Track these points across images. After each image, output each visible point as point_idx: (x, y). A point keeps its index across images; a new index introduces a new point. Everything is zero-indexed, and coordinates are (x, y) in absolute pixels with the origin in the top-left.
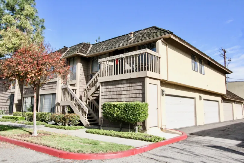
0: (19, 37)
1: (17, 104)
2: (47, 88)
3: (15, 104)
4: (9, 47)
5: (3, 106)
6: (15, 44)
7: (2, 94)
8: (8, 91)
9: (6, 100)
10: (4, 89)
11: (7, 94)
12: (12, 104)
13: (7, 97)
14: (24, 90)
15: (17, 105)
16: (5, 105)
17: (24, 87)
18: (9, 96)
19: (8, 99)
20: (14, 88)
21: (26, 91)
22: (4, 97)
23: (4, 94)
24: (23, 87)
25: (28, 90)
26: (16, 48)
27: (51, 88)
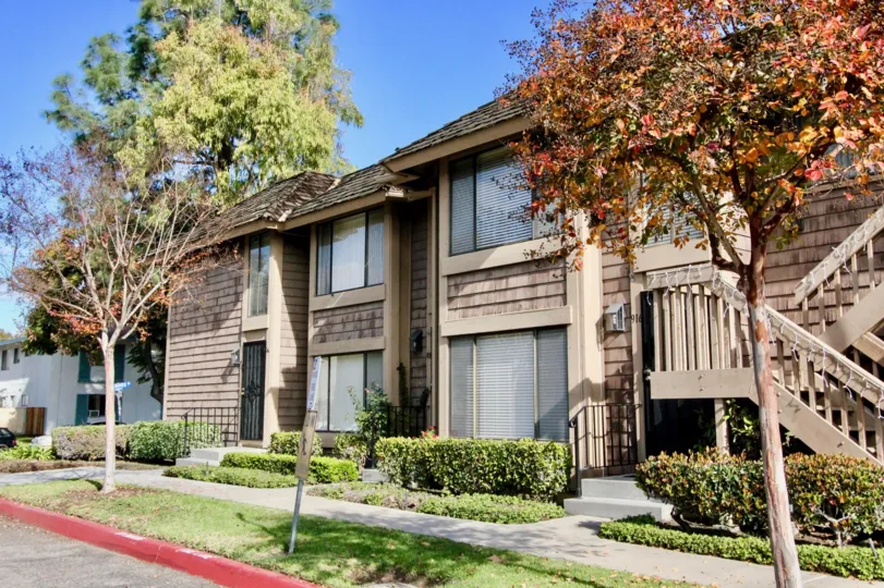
0: (244, 67)
1: (281, 390)
2: (494, 298)
3: (272, 390)
4: (202, 115)
5: (206, 404)
6: (225, 102)
7: (193, 344)
8: (229, 327)
9: (221, 372)
10: (201, 320)
11: (221, 340)
12: (253, 391)
13: (229, 355)
14: (316, 321)
15: (282, 396)
16: (213, 396)
17: (315, 303)
18: (237, 353)
19: (231, 366)
20: (261, 308)
21: (326, 325)
22: (209, 357)
23: (203, 343)
24: (307, 306)
25: (338, 319)
26: (233, 115)
27: (520, 294)
